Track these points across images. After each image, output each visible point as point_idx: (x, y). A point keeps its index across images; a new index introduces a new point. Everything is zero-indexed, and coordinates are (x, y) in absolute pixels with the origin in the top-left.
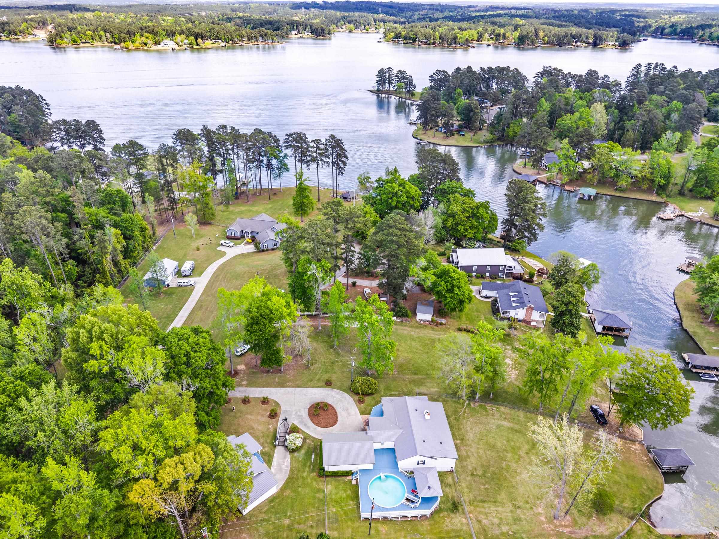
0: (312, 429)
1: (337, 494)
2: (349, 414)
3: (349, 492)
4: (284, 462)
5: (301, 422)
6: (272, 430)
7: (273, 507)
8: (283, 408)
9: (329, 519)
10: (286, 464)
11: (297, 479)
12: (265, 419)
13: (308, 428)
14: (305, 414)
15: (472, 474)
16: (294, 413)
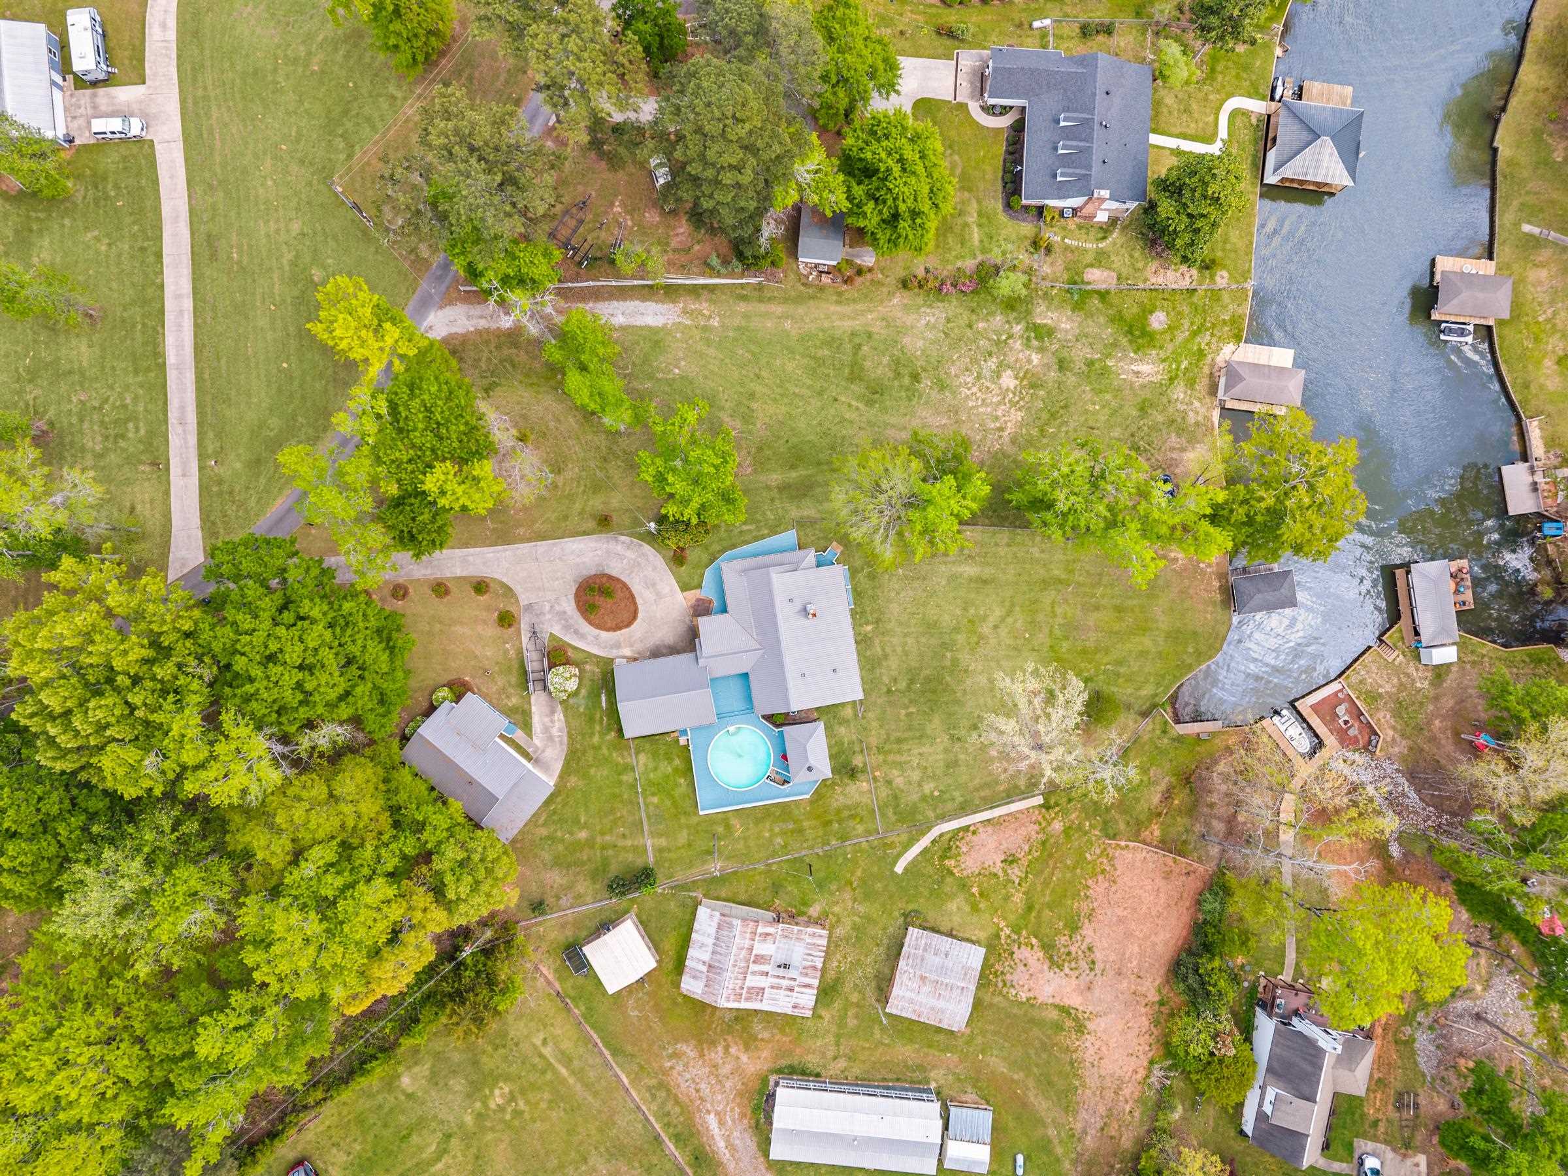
0: (590, 638)
1: (656, 769)
2: (659, 596)
3: (677, 762)
4: (552, 721)
5: (567, 627)
6: (512, 653)
7: (554, 812)
8: (524, 600)
9: (649, 817)
10: (557, 725)
11: (584, 752)
12: (491, 631)
13: (582, 636)
14: (569, 606)
15: (889, 691)
16: (547, 608)
